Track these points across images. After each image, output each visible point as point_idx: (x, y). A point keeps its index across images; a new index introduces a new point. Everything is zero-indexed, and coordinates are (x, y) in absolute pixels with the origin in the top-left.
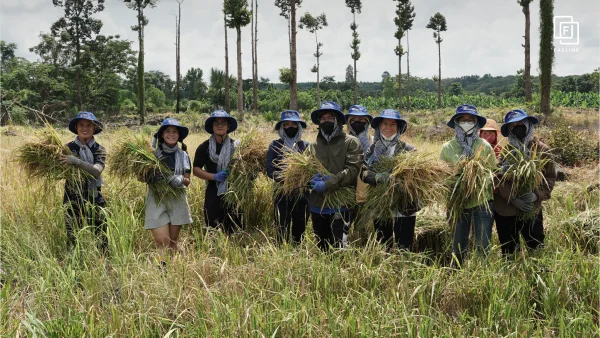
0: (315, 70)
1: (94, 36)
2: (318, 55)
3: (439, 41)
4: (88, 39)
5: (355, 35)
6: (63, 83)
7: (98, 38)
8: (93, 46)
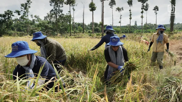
0: (120, 22)
1: (61, 13)
2: (121, 18)
3: (156, 14)
4: (59, 14)
5: (130, 13)
6: (51, 26)
7: (62, 14)
8: (60, 16)
